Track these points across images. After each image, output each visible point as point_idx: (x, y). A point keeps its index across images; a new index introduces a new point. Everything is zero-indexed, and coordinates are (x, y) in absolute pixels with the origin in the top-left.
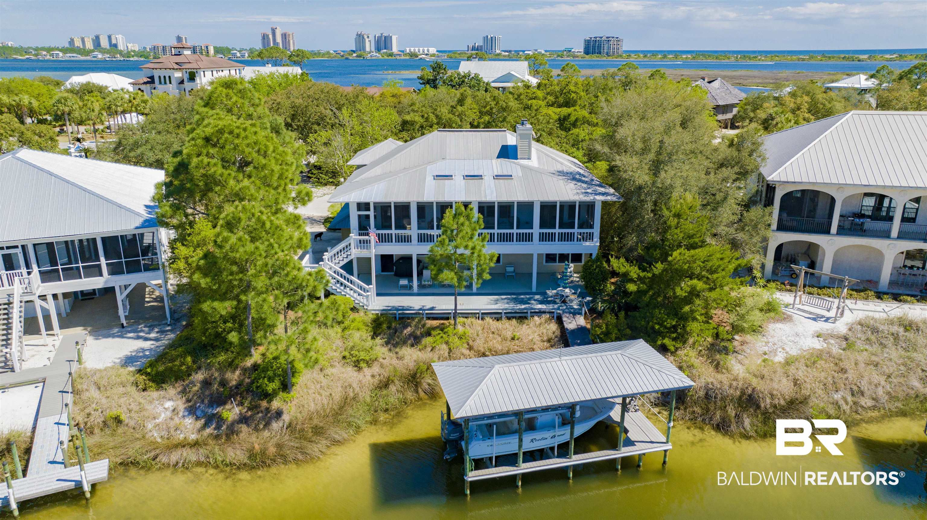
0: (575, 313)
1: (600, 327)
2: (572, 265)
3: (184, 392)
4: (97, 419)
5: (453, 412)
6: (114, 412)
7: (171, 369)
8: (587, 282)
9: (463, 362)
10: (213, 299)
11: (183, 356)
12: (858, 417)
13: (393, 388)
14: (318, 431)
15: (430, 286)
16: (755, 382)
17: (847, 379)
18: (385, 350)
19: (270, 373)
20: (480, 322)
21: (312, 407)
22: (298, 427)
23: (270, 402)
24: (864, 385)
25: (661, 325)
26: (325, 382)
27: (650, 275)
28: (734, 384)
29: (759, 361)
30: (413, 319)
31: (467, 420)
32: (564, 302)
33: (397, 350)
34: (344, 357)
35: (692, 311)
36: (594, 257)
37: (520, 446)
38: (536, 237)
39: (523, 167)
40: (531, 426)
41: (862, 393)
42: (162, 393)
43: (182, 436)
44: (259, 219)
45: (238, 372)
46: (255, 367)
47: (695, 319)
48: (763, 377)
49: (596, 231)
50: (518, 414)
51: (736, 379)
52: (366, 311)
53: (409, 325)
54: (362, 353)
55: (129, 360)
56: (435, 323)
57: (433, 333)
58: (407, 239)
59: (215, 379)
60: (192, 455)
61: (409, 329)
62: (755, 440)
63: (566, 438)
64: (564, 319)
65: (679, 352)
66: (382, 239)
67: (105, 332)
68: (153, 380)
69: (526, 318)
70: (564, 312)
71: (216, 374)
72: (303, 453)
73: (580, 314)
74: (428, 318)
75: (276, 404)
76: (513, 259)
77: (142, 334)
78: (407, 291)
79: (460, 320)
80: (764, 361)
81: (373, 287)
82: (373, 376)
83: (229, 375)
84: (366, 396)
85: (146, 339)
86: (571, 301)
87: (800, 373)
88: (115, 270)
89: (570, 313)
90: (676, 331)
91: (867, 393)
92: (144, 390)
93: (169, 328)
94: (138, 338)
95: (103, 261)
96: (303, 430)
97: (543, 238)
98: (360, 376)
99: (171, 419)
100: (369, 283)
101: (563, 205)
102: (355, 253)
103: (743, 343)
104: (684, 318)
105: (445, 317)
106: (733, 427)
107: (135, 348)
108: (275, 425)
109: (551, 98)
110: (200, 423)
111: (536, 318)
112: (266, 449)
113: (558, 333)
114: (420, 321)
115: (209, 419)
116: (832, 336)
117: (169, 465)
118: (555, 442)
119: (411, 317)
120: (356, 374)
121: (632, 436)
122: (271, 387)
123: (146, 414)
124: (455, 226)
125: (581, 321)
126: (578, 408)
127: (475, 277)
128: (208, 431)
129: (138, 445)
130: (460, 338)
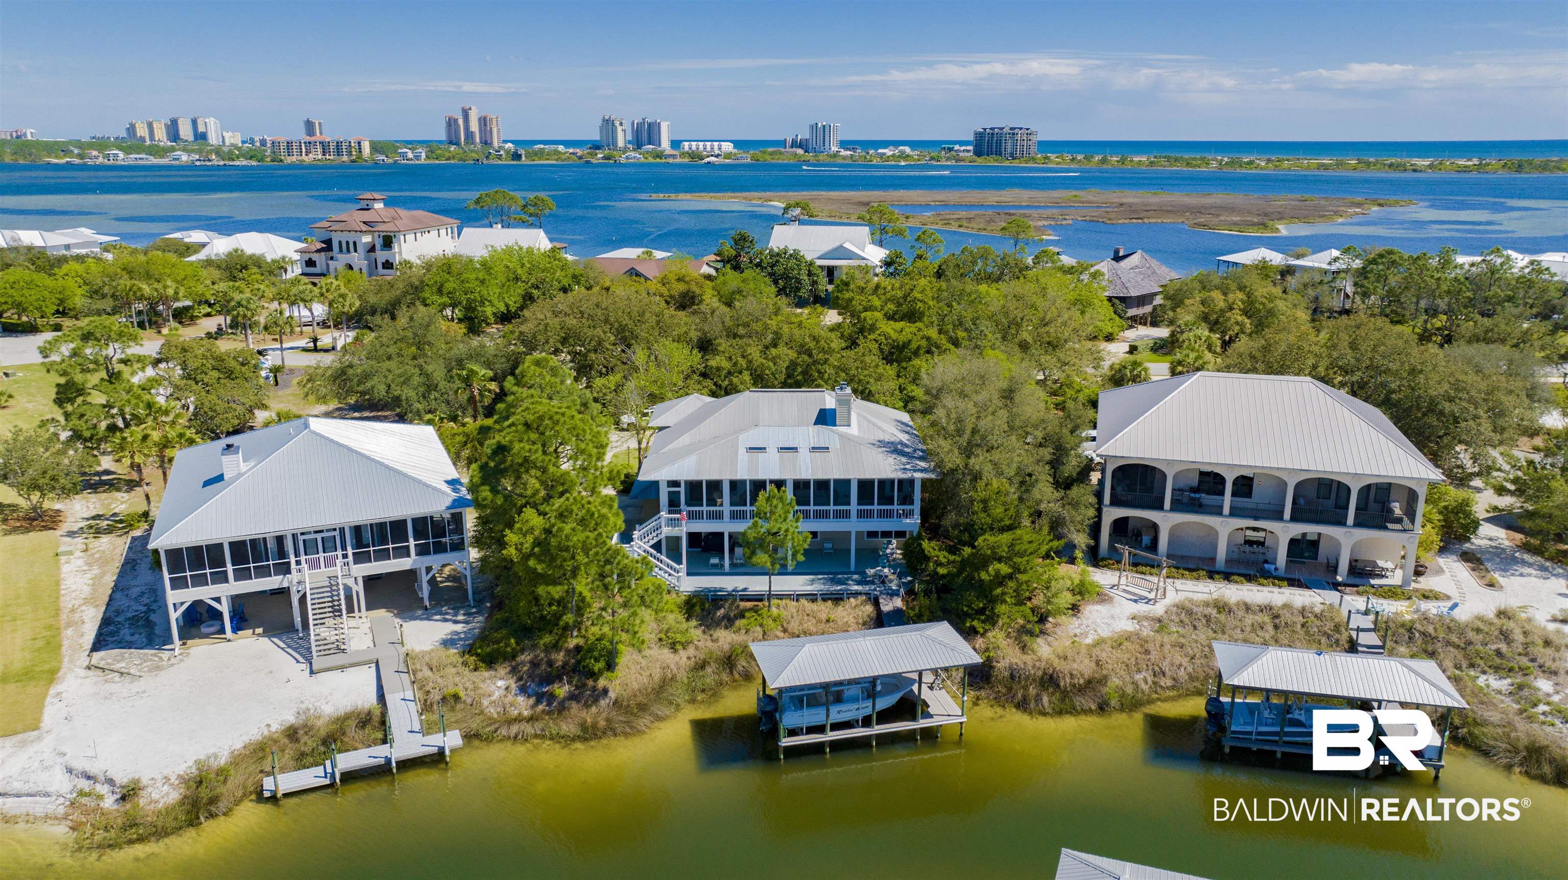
0: (893, 594)
1: (913, 609)
2: (894, 541)
3: (514, 670)
4: (436, 696)
5: (768, 682)
6: (451, 690)
7: (498, 650)
8: (908, 562)
9: (776, 642)
10: (548, 584)
11: (507, 638)
12: (1155, 696)
13: (709, 670)
14: (643, 707)
15: (742, 565)
16: (1056, 663)
17: (1149, 660)
18: (699, 632)
19: (596, 654)
20: (795, 603)
21: (636, 686)
22: (625, 704)
23: (595, 681)
24: (1166, 666)
25: (969, 607)
26: (644, 663)
27: (958, 559)
28: (1037, 664)
29: (1068, 643)
30: (726, 600)
31: (781, 691)
32: (883, 582)
33: (712, 632)
34: (660, 640)
35: (1004, 594)
36: (915, 534)
37: (828, 716)
38: (854, 514)
39: (842, 436)
40: (839, 699)
41: (1164, 674)
42: (493, 673)
43: (516, 712)
44: (588, 511)
45: (562, 654)
46: (578, 649)
47: (1004, 601)
48: (1065, 658)
49: (917, 507)
50: (826, 686)
51: (1040, 660)
52: (677, 593)
53: (722, 606)
54: (678, 636)
55: (447, 643)
56: (749, 604)
57: (747, 614)
58: (718, 516)
59: (542, 659)
60: (529, 729)
61: (722, 611)
62: (1052, 716)
63: (868, 711)
64: (881, 601)
65: (990, 634)
66: (692, 516)
67: (409, 614)
68: (483, 661)
69: (842, 599)
70: (881, 593)
71: (542, 655)
72: (631, 727)
73: (898, 595)
74: (742, 600)
75: (602, 683)
76: (830, 536)
77: (448, 617)
78: (718, 570)
79: (774, 602)
80: (1073, 643)
81: (683, 567)
82: (689, 658)
83: (554, 656)
84: (683, 676)
85: (456, 622)
86: (891, 581)
87: (1104, 655)
88: (423, 551)
89: (888, 594)
90: (984, 614)
91: (1168, 673)
92: (476, 670)
93: (474, 610)
94: (446, 620)
95: (412, 543)
96: (628, 706)
97: (861, 514)
98: (677, 658)
99: (505, 696)
100: (679, 562)
101: (882, 482)
102: (666, 531)
103: (1056, 625)
104: (994, 601)
105: (759, 598)
106: (1032, 705)
107: (448, 631)
108: (603, 703)
109: (891, 307)
110: (532, 701)
111: (852, 600)
112: (597, 723)
113: (874, 615)
114: (732, 604)
115: (539, 698)
116: (1146, 618)
117: (509, 738)
118: (860, 715)
119: (723, 599)
120: (672, 656)
121: (931, 710)
122: (598, 666)
123: (480, 691)
124: (768, 509)
125: (898, 603)
126: (879, 682)
127: (790, 558)
128: (541, 707)
129: (478, 719)
130: (775, 620)
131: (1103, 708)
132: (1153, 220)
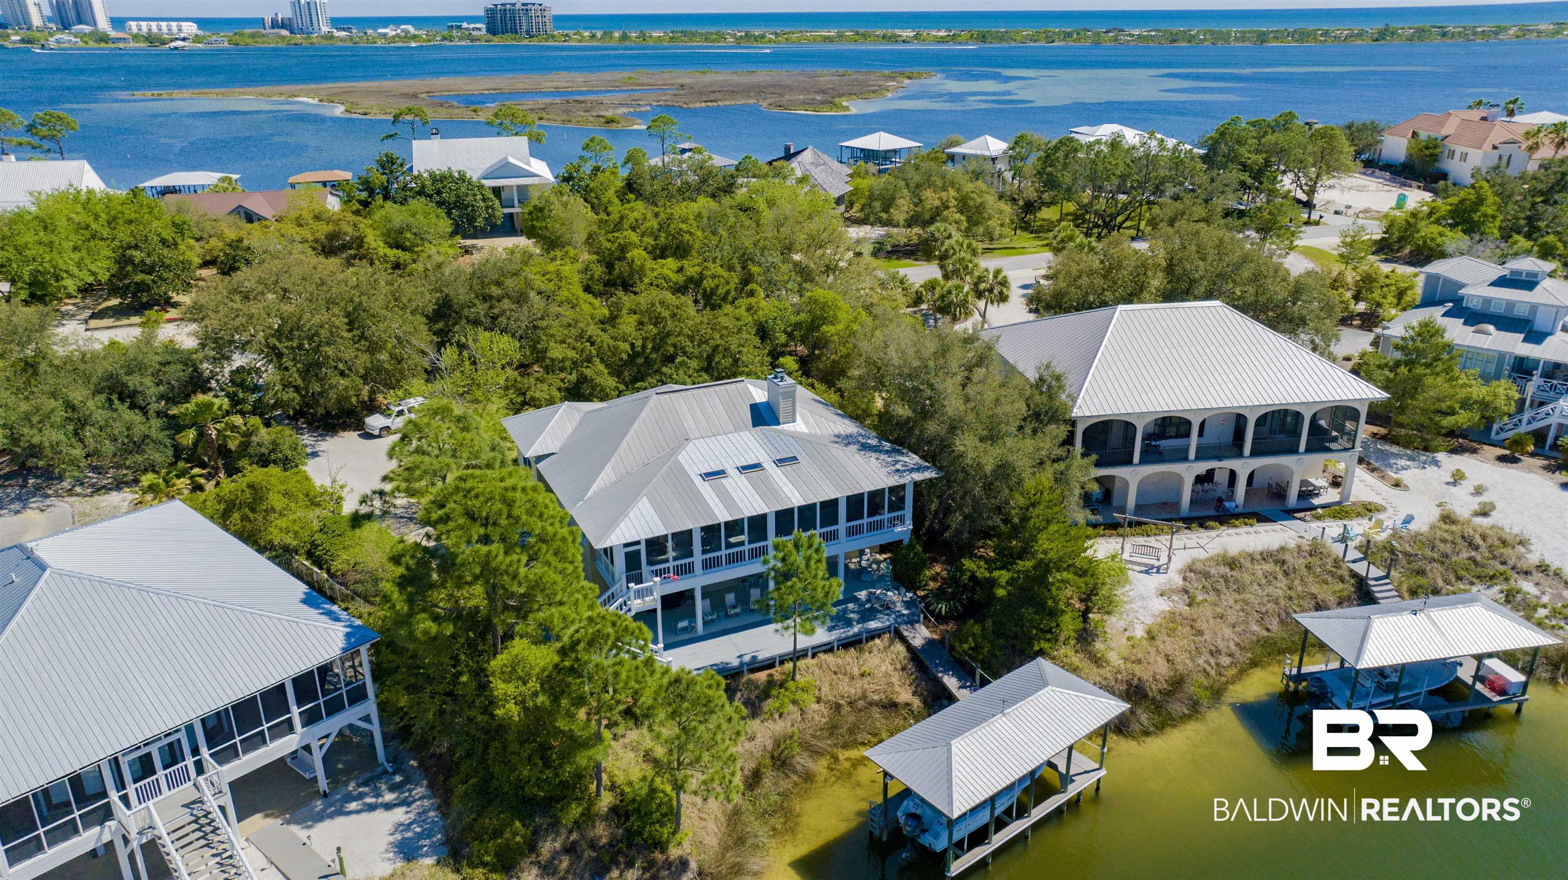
0: (911, 622)
12: (1225, 679)
13: (765, 781)
14: (735, 869)
17: (1206, 641)
20: (815, 662)
22: (714, 872)
23: (663, 851)
24: (1220, 643)
29: (1125, 641)
32: (887, 607)
36: (906, 542)
38: (844, 532)
39: (795, 436)
41: (1220, 652)
45: (600, 825)
46: (616, 810)
49: (908, 512)
51: (1119, 672)
55: (405, 849)
56: (766, 675)
57: (769, 690)
61: (739, 694)
64: (905, 633)
67: (305, 812)
68: (495, 871)
69: (865, 643)
70: (899, 623)
73: (917, 622)
74: (751, 671)
75: (673, 852)
77: (369, 801)
78: (689, 635)
80: (1129, 639)
85: (388, 806)
86: (894, 603)
87: (1167, 646)
88: (312, 718)
89: (905, 622)
91: (1224, 650)
93: (399, 778)
94: (371, 808)
95: (295, 711)
97: (850, 532)
102: (637, 606)
103: (1100, 623)
105: (768, 664)
107: (389, 827)
111: (876, 641)
113: (908, 655)
116: (1171, 591)
125: (925, 632)
130: (806, 691)
131: (1195, 710)
132: (727, 103)
